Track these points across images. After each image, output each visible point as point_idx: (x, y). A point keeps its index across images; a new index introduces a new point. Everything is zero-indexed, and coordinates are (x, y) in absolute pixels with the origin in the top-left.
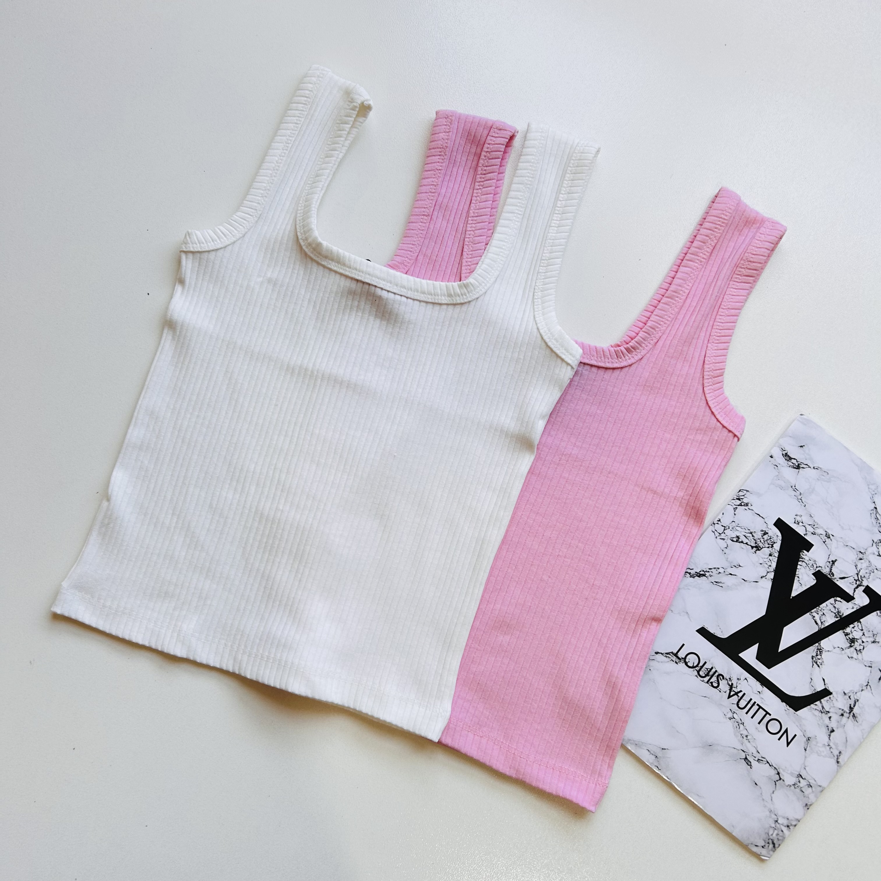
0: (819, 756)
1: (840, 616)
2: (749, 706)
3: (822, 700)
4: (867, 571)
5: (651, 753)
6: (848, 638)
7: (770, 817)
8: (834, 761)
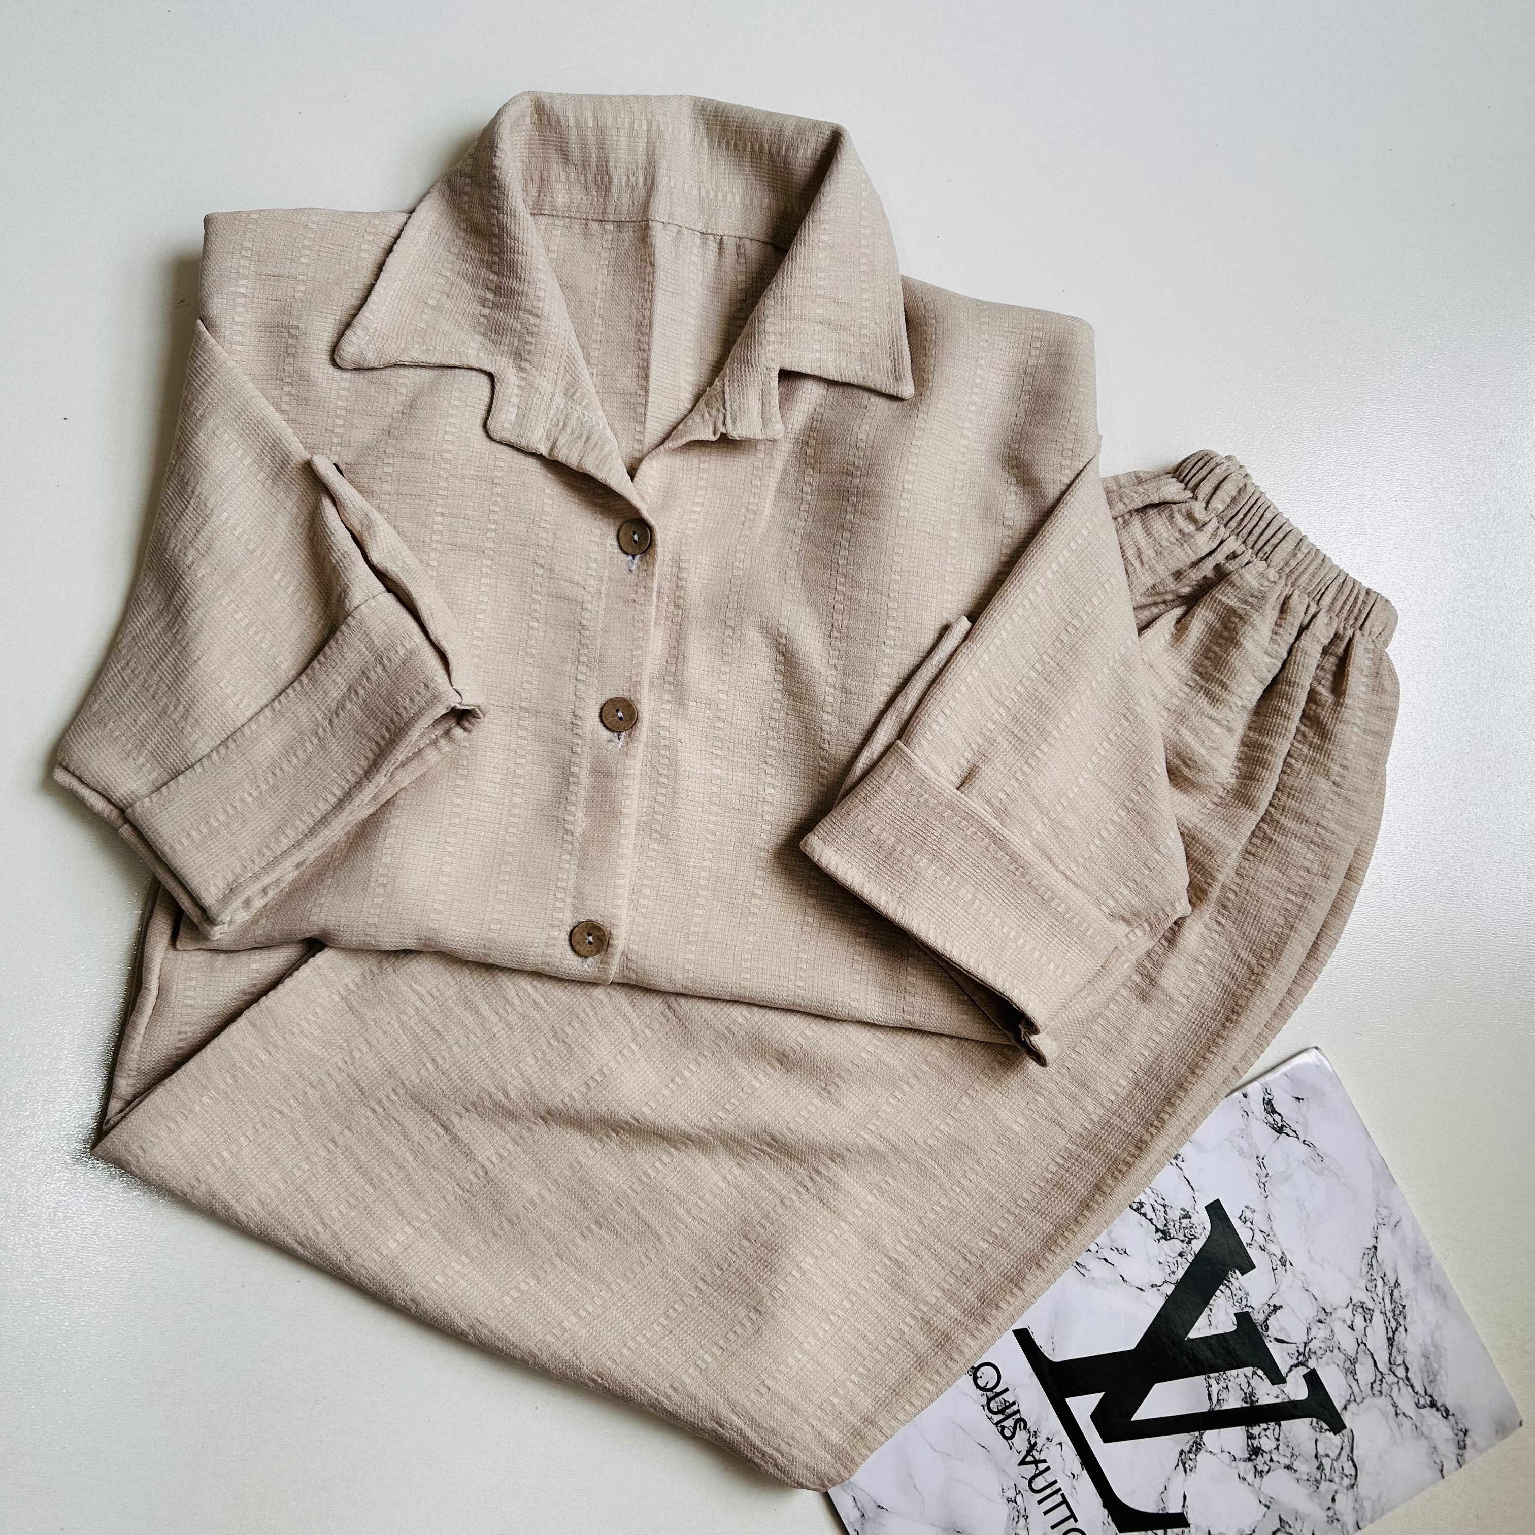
1: (1252, 1402)
2: (1049, 1491)
3: (1169, 1531)
4: (1323, 1345)
6: (1250, 1444)
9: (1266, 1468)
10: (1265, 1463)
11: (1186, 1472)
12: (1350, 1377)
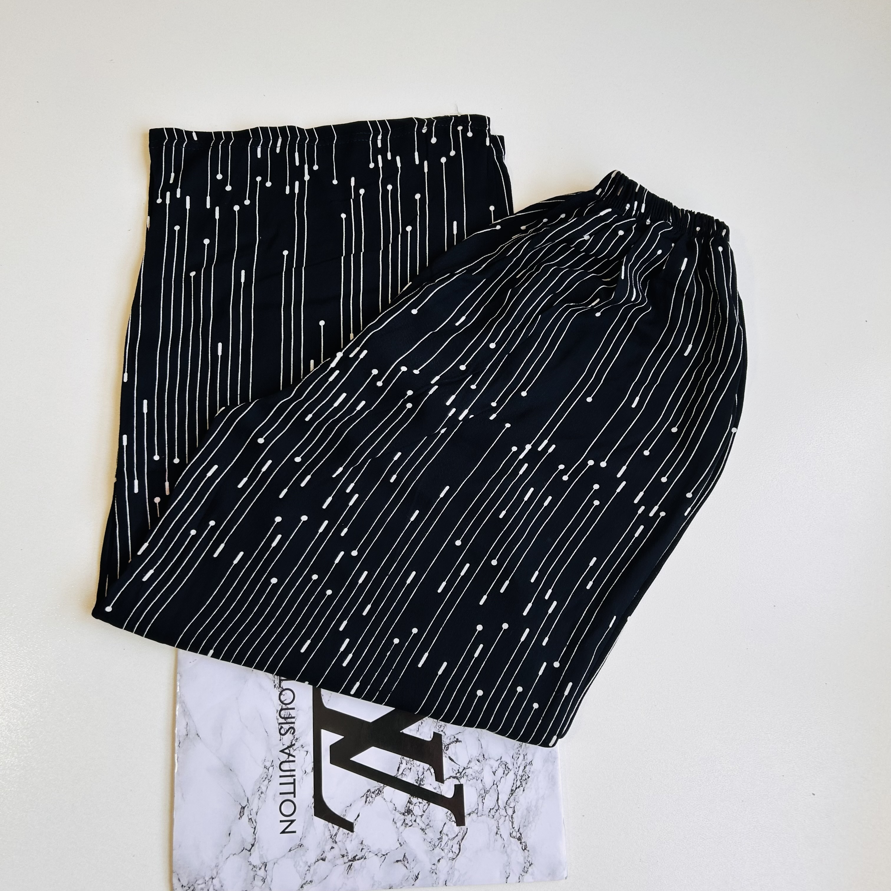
0: (294, 865)
1: (420, 784)
2: (288, 773)
3: (341, 829)
4: (474, 774)
5: (186, 729)
6: (408, 806)
7: (212, 870)
8: (300, 882)
9: (410, 824)
10: (411, 821)
11: (366, 802)
12: (480, 799)
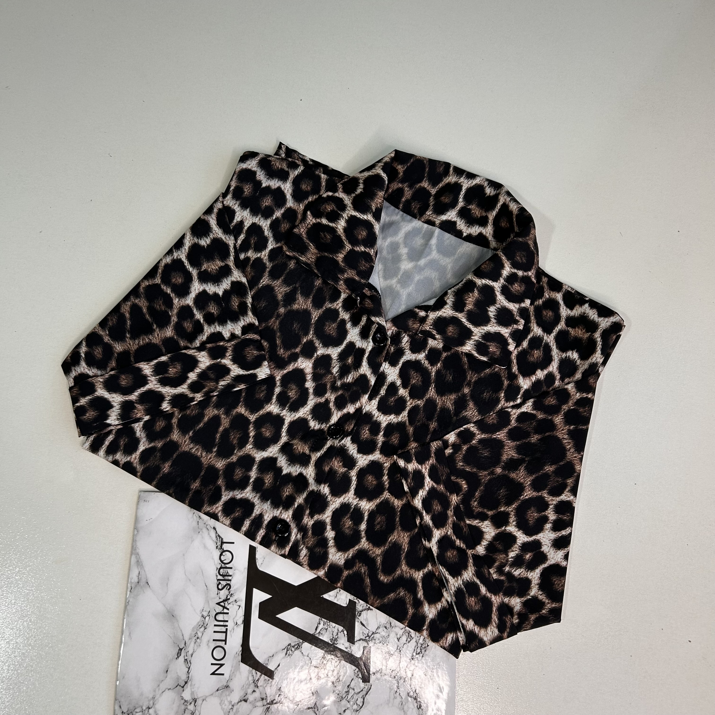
0: (220, 703)
1: (334, 643)
2: (222, 623)
3: (263, 675)
4: (381, 639)
5: (138, 576)
6: (322, 661)
7: (149, 701)
12: (385, 661)
